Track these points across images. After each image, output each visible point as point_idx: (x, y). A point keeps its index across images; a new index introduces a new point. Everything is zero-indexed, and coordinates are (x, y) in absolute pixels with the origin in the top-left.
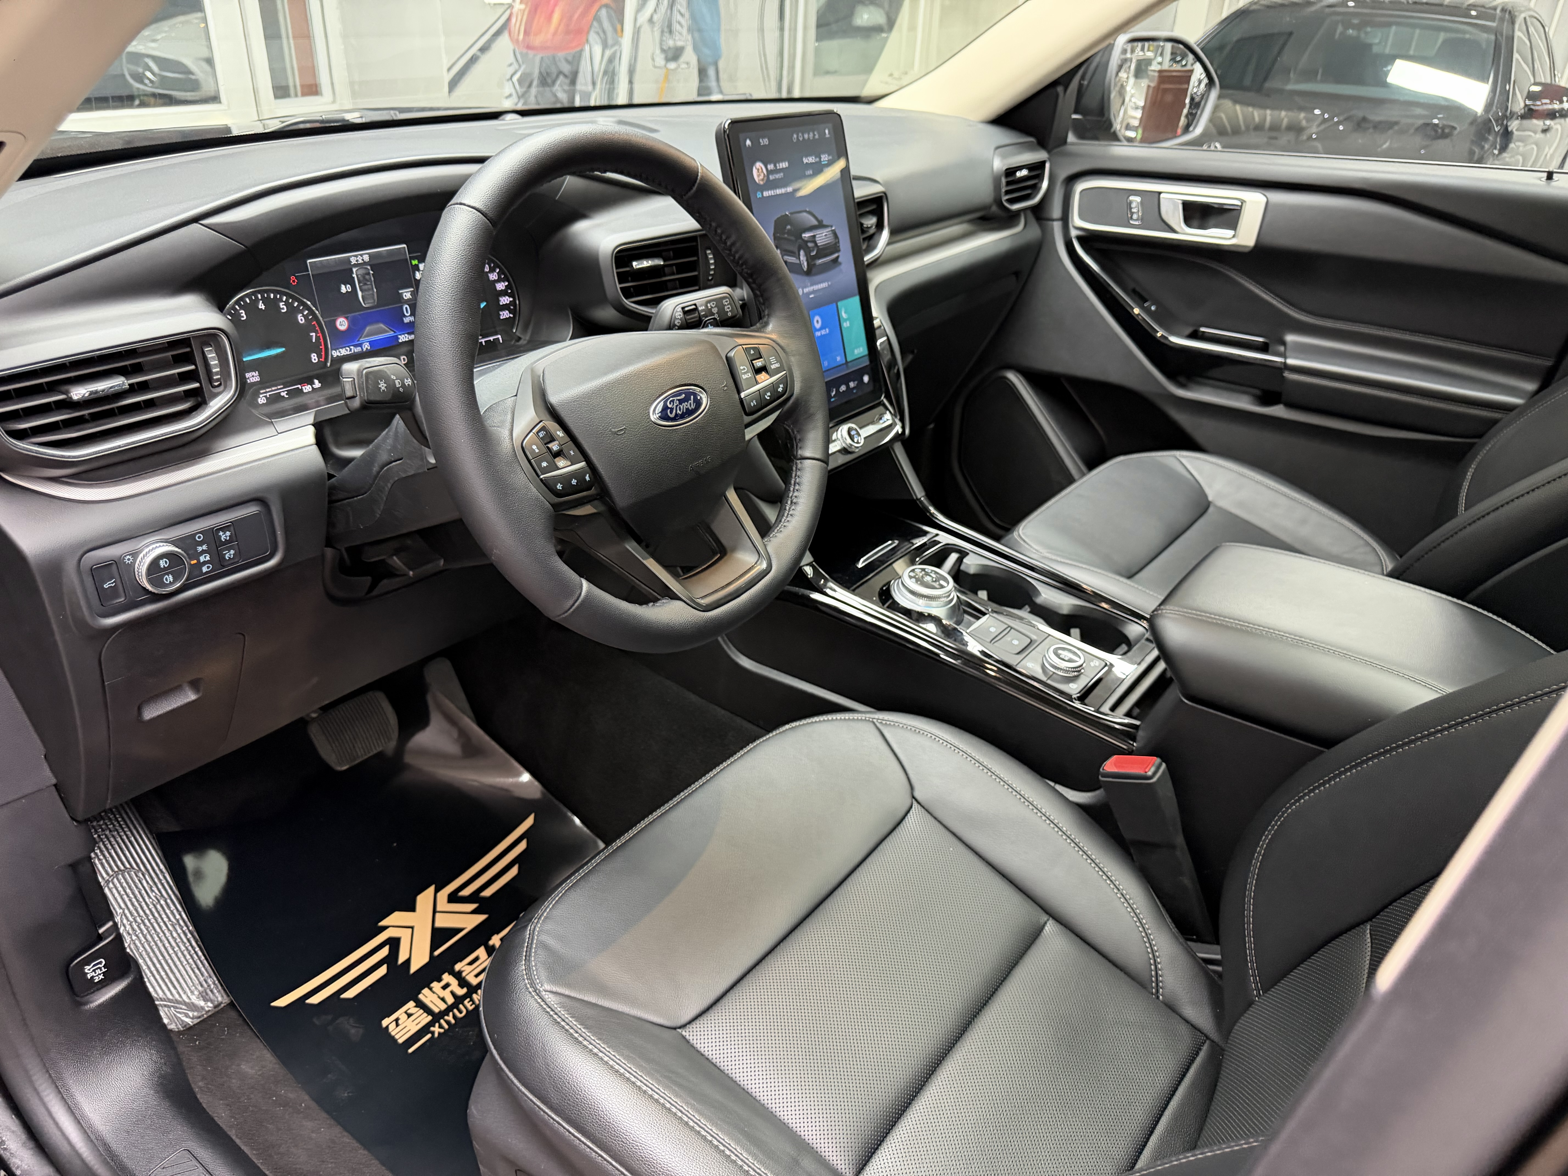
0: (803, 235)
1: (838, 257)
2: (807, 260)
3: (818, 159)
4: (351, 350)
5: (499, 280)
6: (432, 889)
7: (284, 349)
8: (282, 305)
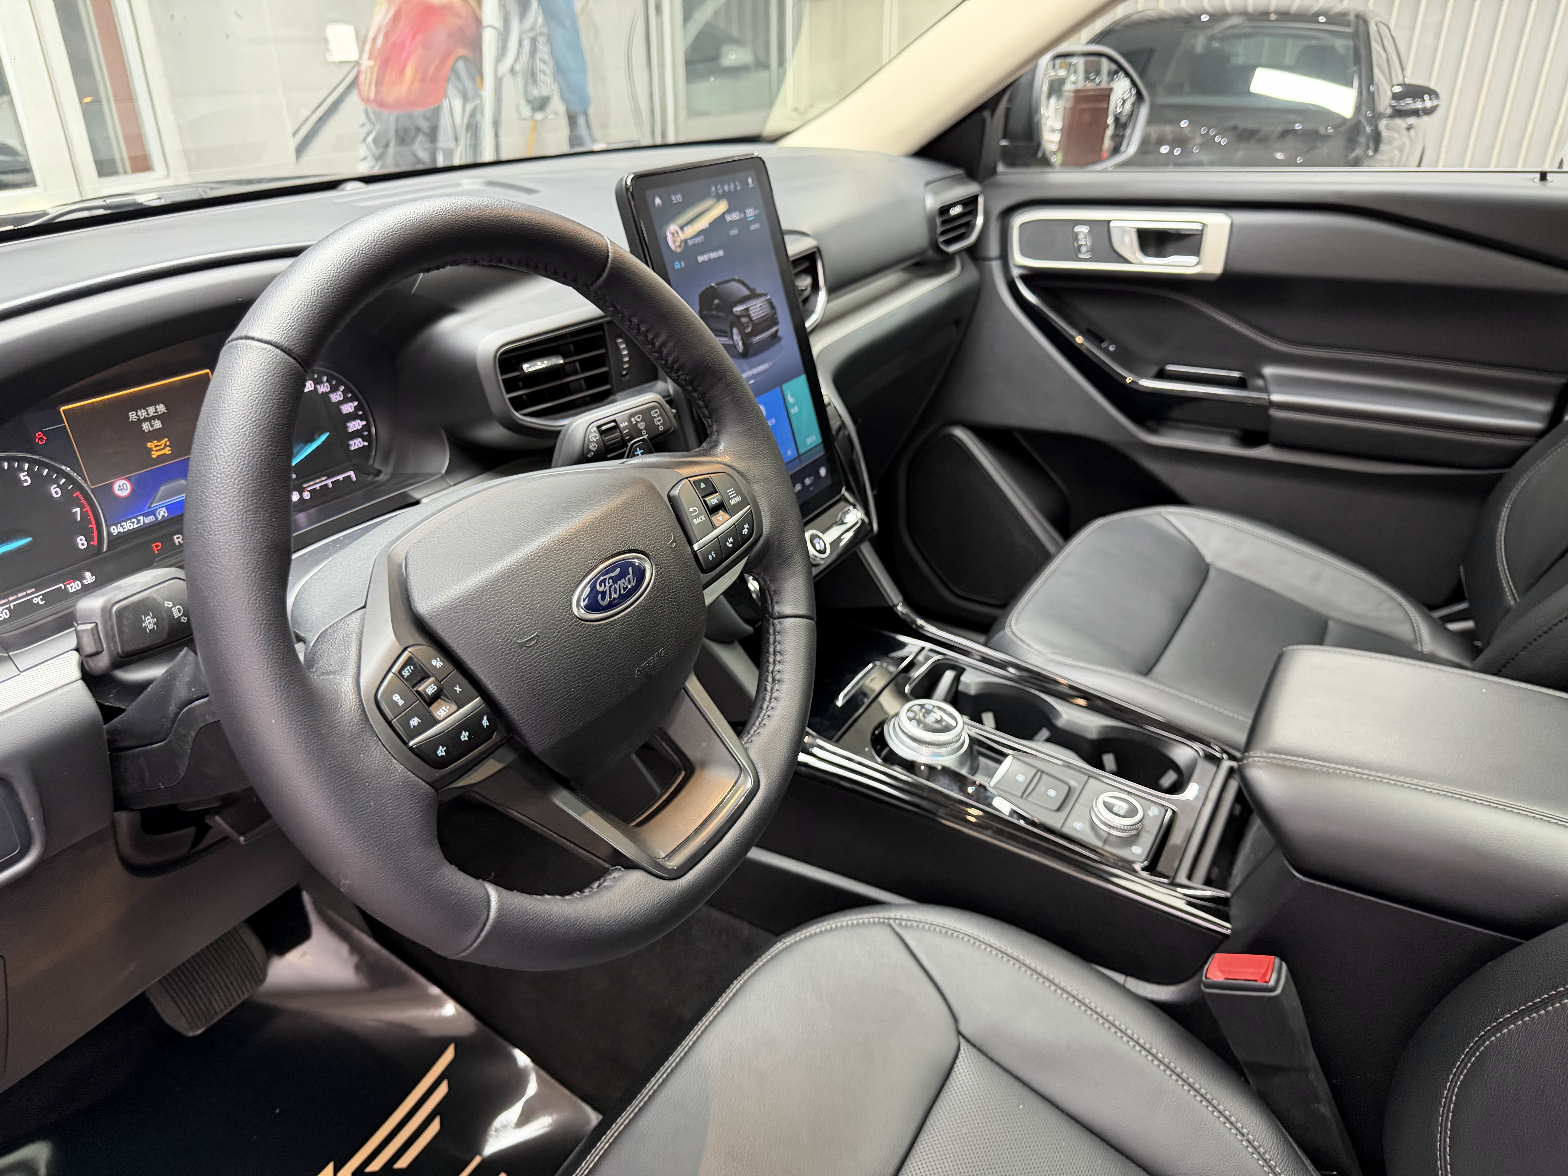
0: (735, 309)
1: (777, 331)
2: (742, 339)
3: (742, 215)
4: (138, 522)
5: (346, 400)
6: (330, 1167)
7: (30, 539)
8: (23, 476)
